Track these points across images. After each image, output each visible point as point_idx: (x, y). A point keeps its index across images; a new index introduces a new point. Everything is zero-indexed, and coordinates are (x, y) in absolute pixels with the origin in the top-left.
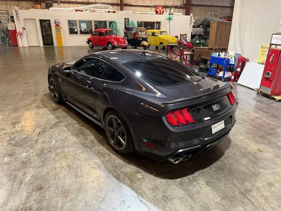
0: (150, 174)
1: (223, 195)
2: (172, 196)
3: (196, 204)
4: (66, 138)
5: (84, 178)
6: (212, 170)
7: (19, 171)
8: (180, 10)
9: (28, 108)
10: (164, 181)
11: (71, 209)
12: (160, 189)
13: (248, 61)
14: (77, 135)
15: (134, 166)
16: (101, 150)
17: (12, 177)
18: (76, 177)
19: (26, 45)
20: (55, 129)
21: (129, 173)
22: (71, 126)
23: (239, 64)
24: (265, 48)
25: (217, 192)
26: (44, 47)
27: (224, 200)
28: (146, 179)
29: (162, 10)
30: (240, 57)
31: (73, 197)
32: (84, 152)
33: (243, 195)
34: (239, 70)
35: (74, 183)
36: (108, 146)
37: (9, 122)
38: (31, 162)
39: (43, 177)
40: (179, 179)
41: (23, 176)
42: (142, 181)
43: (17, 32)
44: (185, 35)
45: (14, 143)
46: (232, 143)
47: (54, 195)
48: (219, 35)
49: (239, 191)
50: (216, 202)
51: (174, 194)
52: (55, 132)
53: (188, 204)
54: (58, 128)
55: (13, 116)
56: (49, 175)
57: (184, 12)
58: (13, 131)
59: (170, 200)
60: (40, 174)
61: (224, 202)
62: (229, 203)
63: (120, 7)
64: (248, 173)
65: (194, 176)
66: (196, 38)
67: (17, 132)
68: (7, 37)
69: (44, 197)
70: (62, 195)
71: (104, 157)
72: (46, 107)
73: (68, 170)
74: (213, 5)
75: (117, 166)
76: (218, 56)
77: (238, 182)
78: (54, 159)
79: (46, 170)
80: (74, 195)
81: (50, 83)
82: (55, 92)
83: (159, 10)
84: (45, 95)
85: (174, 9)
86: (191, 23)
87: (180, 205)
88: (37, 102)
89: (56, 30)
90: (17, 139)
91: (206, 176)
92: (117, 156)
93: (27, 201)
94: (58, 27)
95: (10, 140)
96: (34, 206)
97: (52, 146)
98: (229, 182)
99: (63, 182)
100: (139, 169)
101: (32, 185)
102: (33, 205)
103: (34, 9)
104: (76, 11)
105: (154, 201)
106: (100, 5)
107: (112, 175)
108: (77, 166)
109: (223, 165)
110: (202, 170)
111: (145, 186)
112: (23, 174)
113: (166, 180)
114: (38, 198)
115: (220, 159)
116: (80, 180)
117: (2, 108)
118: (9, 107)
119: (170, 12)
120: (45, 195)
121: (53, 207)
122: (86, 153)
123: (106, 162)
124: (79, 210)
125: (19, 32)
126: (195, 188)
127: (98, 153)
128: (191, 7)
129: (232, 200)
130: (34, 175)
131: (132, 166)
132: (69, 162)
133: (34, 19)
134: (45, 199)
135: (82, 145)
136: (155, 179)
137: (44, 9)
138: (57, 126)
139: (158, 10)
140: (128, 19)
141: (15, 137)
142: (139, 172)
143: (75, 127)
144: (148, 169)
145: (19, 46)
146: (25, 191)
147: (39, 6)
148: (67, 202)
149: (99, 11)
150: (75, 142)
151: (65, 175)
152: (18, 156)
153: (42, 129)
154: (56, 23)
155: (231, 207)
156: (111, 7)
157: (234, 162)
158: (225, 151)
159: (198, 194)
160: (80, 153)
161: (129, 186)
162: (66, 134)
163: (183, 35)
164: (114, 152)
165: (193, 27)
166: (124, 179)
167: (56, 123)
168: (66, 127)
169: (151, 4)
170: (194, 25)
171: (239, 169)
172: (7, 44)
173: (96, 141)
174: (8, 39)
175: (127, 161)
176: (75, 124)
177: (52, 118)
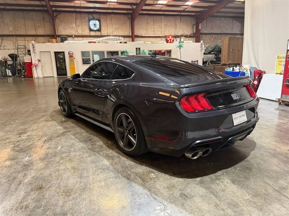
0: (165, 174)
1: (254, 193)
2: (192, 194)
3: (221, 201)
4: (73, 144)
5: (90, 178)
6: (238, 170)
7: (19, 173)
8: (190, 39)
9: (36, 122)
10: (181, 180)
11: (73, 208)
12: (178, 187)
13: (265, 73)
14: (85, 141)
15: (146, 167)
16: (109, 153)
17: (11, 178)
18: (81, 177)
19: (41, 76)
20: (62, 138)
21: (141, 173)
22: (79, 134)
23: (255, 78)
24: (281, 58)
25: (245, 190)
26: (58, 77)
27: (256, 197)
28: (160, 179)
29: (172, 39)
30: (256, 70)
31: (75, 196)
32: (91, 155)
33: (278, 193)
34: (256, 82)
35: (79, 183)
36: (118, 150)
37: (15, 133)
38: (33, 165)
39: (45, 178)
40: (199, 178)
41: (23, 177)
42: (156, 180)
43: (33, 64)
44: (196, 61)
45: (17, 150)
46: (257, 146)
47: (55, 194)
48: (232, 51)
49: (273, 189)
50: (246, 199)
51: (194, 192)
52: (61, 140)
53: (212, 201)
54: (65, 136)
55: (20, 128)
56: (52, 176)
57: (194, 40)
58: (18, 140)
59: (189, 198)
60: (41, 176)
61: (255, 200)
62: (262, 200)
63: (131, 39)
64: (281, 171)
65: (216, 175)
66: (207, 64)
67: (22, 141)
68: (23, 70)
69: (43, 196)
70: (64, 194)
71: (113, 159)
72: (55, 120)
73: (72, 171)
74: (222, 33)
75: (127, 167)
76: (233, 70)
77: (270, 180)
78: (58, 162)
79: (49, 172)
80: (77, 194)
81: (60, 97)
82: (65, 106)
83: (170, 39)
84: (54, 111)
85: (184, 38)
86: (202, 50)
87: (202, 203)
88: (46, 117)
89: (70, 60)
90: (21, 146)
91: (231, 175)
92: (127, 158)
93: (24, 200)
94: (72, 58)
95: (14, 147)
96: (31, 205)
97: (58, 151)
98: (259, 180)
99: (66, 182)
100: (152, 170)
101: (31, 185)
102: (30, 203)
103: (50, 43)
104: (90, 42)
105: (170, 199)
106: (112, 37)
107: (122, 175)
108: (83, 168)
109: (249, 165)
110: (226, 170)
111: (160, 185)
112: (23, 176)
113: (184, 179)
114: (37, 197)
115: (245, 160)
116: (85, 180)
117: (11, 122)
118: (17, 121)
119: (180, 40)
120: (44, 194)
121: (52, 205)
122: (94, 157)
123: (115, 164)
124: (83, 208)
125: (34, 64)
126: (219, 186)
127: (106, 156)
128: (201, 35)
129: (265, 198)
130: (35, 176)
131: (144, 167)
132: (74, 165)
133: (50, 52)
134: (45, 198)
135: (89, 150)
136: (171, 178)
137: (59, 42)
138: (65, 135)
139: (168, 39)
140: (140, 48)
141: (20, 144)
142: (152, 172)
143: (83, 135)
144: (163, 169)
145: (34, 77)
146: (23, 190)
147: (54, 40)
148: (69, 200)
149: (112, 43)
150: (83, 148)
151: (69, 176)
152: (20, 160)
153: (48, 138)
154: (70, 55)
155: (265, 205)
156: (123, 38)
157: (262, 161)
158: (251, 152)
159: (223, 192)
160: (86, 157)
161: (140, 185)
162: (72, 141)
163: (194, 61)
164: (124, 155)
165: (204, 54)
166: (135, 179)
167: (63, 133)
168: (74, 135)
169: (161, 35)
170: (205, 52)
171: (269, 168)
172: (23, 76)
173: (104, 146)
174: (23, 71)
175: (138, 163)
176: (83, 133)
177: (60, 129)
